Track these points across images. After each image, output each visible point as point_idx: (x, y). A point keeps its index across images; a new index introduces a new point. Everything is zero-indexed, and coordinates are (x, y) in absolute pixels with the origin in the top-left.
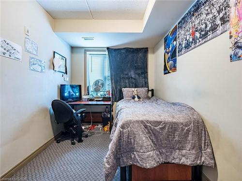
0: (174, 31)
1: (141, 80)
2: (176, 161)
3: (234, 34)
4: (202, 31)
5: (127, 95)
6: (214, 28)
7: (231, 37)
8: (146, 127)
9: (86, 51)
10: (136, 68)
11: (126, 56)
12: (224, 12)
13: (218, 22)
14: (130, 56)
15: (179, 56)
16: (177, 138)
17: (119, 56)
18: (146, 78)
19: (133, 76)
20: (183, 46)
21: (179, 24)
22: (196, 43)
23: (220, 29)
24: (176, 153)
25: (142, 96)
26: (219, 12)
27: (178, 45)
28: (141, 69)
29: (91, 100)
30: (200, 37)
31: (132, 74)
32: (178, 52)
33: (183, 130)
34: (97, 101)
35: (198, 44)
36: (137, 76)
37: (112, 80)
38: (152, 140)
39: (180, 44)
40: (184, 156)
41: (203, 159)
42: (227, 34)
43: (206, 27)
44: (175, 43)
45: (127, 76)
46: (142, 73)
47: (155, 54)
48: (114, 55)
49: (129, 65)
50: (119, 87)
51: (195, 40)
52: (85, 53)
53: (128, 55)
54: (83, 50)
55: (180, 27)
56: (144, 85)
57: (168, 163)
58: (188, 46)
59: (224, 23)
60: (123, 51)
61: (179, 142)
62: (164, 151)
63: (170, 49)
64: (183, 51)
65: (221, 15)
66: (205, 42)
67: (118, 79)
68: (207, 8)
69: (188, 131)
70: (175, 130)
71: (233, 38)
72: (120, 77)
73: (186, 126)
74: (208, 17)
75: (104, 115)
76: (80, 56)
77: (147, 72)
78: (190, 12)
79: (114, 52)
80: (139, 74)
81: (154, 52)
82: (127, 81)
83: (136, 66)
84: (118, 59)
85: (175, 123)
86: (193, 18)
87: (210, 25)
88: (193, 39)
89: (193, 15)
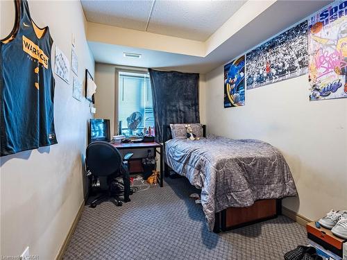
0: (241, 61)
1: (192, 114)
2: (267, 196)
3: (312, 78)
4: (279, 69)
5: (179, 133)
6: (292, 69)
7: (310, 80)
8: (240, 165)
9: (117, 70)
10: (186, 99)
11: (173, 83)
12: (302, 57)
13: (296, 64)
14: (178, 82)
15: (247, 89)
16: (266, 174)
17: (164, 81)
18: (197, 111)
19: (182, 108)
20: (255, 79)
21: (247, 55)
22: (271, 79)
23: (299, 71)
24: (266, 189)
25: (197, 133)
26: (298, 56)
27: (246, 77)
28: (191, 99)
29: (126, 142)
30: (277, 74)
31: (181, 105)
32: (247, 85)
33: (271, 164)
34: (135, 142)
35: (274, 81)
36: (187, 109)
37: (155, 113)
38: (246, 178)
39: (250, 77)
40: (272, 190)
41: (287, 190)
42: (306, 77)
43: (284, 66)
44: (242, 74)
45: (174, 108)
46: (192, 106)
47: (207, 83)
48: (157, 79)
49: (177, 94)
50: (163, 123)
51: (270, 76)
52: (116, 73)
53: (175, 81)
54: (113, 69)
55: (251, 59)
56: (195, 120)
57: (260, 200)
58: (261, 80)
59: (302, 67)
60: (169, 75)
61: (268, 177)
62: (255, 188)
63: (235, 80)
64: (254, 85)
65: (300, 59)
66: (282, 80)
67: (163, 111)
68: (284, 49)
69: (275, 165)
70: (265, 165)
71: (312, 81)
72: (166, 110)
73: (272, 160)
74: (286, 57)
75: (146, 161)
76: (109, 76)
77: (198, 104)
78: (263, 47)
79: (157, 75)
80: (188, 106)
81: (205, 80)
82: (174, 115)
83: (185, 96)
84: (163, 85)
85: (264, 159)
86: (268, 54)
87: (288, 66)
88: (268, 75)
89: (268, 51)
